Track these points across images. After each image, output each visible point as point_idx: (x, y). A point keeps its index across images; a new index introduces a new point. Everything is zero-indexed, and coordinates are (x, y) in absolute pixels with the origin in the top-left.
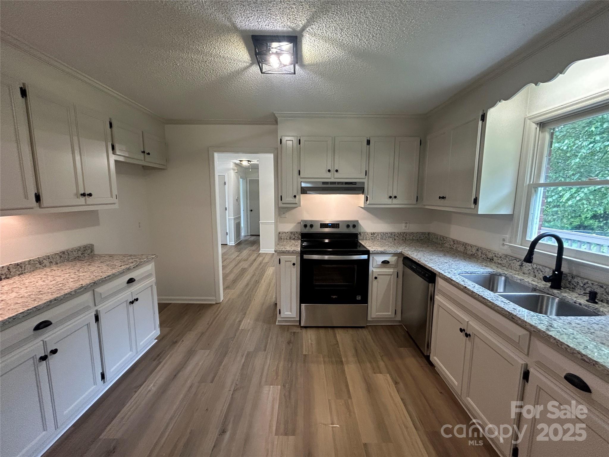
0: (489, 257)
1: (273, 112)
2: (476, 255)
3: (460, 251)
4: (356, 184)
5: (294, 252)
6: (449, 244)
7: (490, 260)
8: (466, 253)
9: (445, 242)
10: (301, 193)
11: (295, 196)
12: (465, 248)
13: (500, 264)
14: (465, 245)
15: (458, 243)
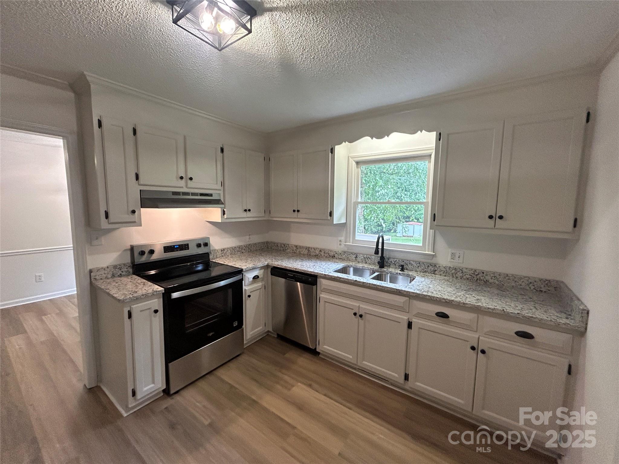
0: (331, 255)
1: (83, 72)
2: (319, 255)
3: (304, 255)
4: (212, 196)
5: (155, 293)
6: (291, 249)
7: (332, 257)
8: (310, 255)
9: (286, 248)
10: (141, 207)
11: (134, 212)
12: (309, 251)
13: (341, 259)
14: (308, 249)
15: (301, 247)
